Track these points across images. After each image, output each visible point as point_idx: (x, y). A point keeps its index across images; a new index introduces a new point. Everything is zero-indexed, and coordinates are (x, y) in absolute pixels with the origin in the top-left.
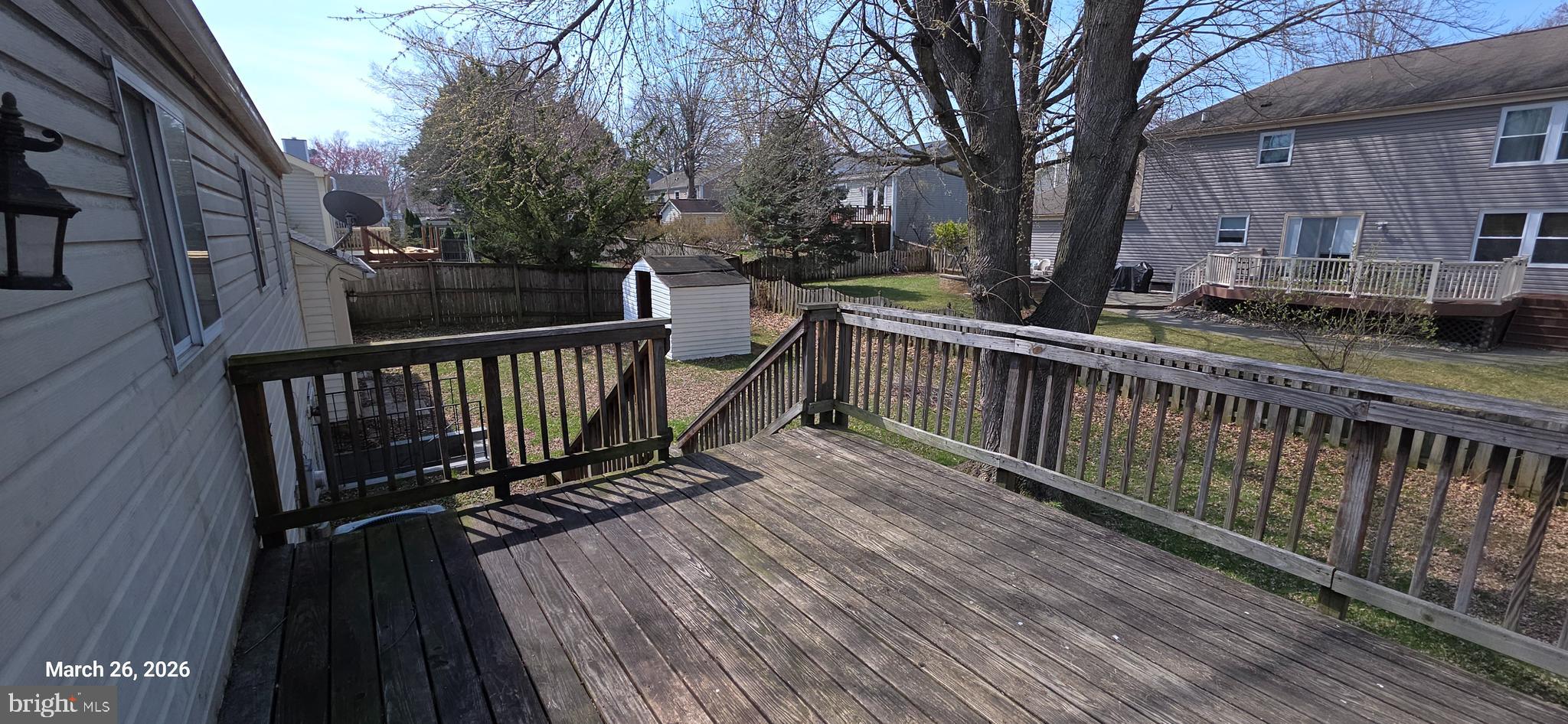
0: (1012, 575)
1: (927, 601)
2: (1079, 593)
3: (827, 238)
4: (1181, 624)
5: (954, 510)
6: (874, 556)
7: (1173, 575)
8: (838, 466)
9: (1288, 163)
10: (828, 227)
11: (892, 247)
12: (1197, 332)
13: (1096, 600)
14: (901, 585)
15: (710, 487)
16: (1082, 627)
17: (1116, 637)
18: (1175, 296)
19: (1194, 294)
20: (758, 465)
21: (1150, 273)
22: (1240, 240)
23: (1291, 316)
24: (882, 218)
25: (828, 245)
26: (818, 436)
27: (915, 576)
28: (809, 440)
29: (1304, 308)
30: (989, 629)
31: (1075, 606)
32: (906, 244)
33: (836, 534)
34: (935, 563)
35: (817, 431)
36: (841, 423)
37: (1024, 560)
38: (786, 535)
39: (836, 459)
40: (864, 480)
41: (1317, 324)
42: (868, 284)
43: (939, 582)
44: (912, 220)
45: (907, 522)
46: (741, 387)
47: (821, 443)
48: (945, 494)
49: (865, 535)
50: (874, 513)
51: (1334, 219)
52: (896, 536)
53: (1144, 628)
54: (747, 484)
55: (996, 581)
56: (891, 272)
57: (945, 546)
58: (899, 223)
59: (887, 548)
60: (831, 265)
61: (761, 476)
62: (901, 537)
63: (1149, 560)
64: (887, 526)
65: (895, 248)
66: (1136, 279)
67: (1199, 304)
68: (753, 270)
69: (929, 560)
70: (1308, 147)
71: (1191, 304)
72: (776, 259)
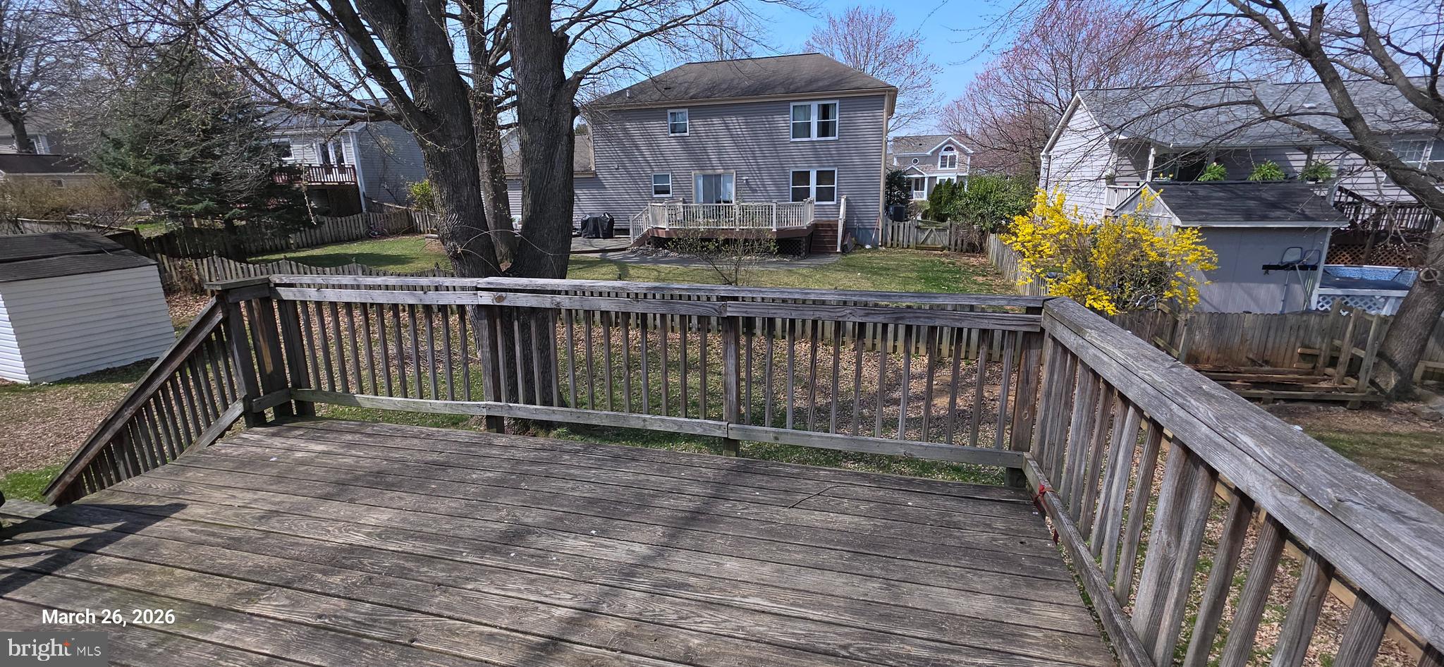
0: (504, 513)
1: (418, 572)
2: (563, 506)
3: (273, 203)
4: (640, 500)
5: (444, 470)
6: (352, 549)
7: (634, 464)
8: (302, 462)
9: (687, 134)
10: (271, 189)
11: (364, 210)
12: (650, 266)
13: (578, 507)
14: (386, 567)
15: (89, 547)
16: (566, 534)
17: (593, 532)
18: (632, 238)
19: (644, 236)
20: (179, 493)
21: (612, 222)
22: (668, 192)
23: (702, 247)
24: (346, 178)
25: (275, 210)
26: (274, 435)
27: (402, 552)
28: (258, 441)
29: (709, 240)
30: (483, 573)
31: (561, 520)
32: (382, 206)
33: (301, 541)
34: (425, 529)
35: (271, 430)
36: (306, 411)
37: (515, 495)
38: (226, 566)
39: (299, 455)
40: (337, 469)
41: (718, 250)
42: (343, 252)
43: (429, 549)
44: (382, 180)
45: (392, 499)
46: (141, 400)
47: (277, 442)
48: (435, 457)
49: (340, 529)
50: (352, 501)
51: (720, 175)
52: (380, 517)
53: (614, 515)
54: (158, 523)
55: (489, 524)
56: (368, 236)
57: (435, 509)
58: (369, 183)
59: (369, 534)
60: (285, 233)
61: (183, 506)
62: (385, 517)
63: (616, 458)
64: (368, 510)
65: (369, 210)
66: (602, 227)
67: (649, 243)
68: (165, 246)
69: (419, 529)
70: (697, 122)
71: (644, 244)
72: (199, 231)
